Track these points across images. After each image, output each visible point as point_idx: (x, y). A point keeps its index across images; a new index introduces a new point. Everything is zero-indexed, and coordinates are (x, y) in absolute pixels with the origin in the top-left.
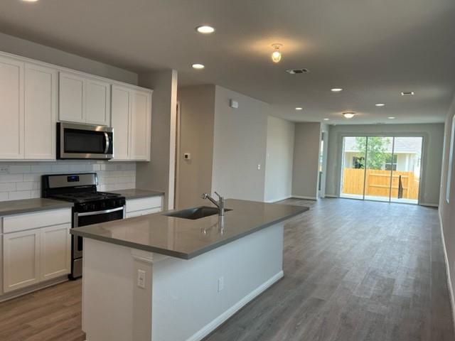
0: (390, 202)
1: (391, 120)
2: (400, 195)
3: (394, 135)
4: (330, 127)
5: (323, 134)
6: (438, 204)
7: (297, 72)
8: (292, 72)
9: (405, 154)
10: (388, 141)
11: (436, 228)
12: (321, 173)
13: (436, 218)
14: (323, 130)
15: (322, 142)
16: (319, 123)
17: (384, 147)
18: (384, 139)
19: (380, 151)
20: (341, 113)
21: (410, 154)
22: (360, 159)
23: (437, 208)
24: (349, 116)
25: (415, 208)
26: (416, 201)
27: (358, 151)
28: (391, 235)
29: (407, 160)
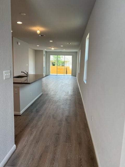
0: (64, 75)
1: (64, 50)
2: (66, 74)
3: (65, 55)
4: (46, 52)
5: (44, 54)
6: (76, 75)
7: (41, 36)
8: (40, 36)
9: (67, 61)
10: (62, 57)
11: (76, 81)
12: (44, 67)
13: (76, 78)
14: (44, 53)
15: (44, 57)
16: (43, 50)
17: (61, 59)
18: (61, 56)
19: (60, 60)
20: (50, 48)
21: (68, 61)
22: (54, 63)
23: (76, 76)
24: (53, 49)
25: (71, 76)
26: (71, 75)
27: (53, 60)
28: (66, 83)
29: (67, 63)
